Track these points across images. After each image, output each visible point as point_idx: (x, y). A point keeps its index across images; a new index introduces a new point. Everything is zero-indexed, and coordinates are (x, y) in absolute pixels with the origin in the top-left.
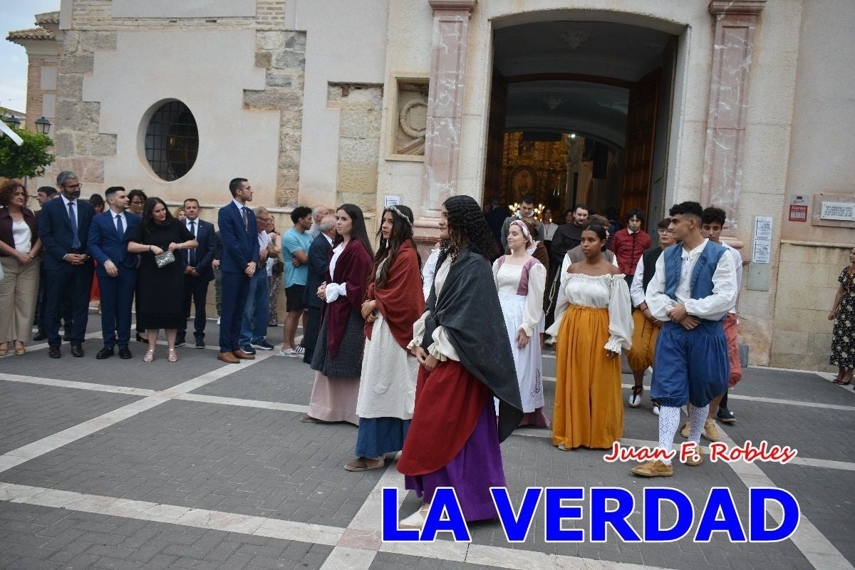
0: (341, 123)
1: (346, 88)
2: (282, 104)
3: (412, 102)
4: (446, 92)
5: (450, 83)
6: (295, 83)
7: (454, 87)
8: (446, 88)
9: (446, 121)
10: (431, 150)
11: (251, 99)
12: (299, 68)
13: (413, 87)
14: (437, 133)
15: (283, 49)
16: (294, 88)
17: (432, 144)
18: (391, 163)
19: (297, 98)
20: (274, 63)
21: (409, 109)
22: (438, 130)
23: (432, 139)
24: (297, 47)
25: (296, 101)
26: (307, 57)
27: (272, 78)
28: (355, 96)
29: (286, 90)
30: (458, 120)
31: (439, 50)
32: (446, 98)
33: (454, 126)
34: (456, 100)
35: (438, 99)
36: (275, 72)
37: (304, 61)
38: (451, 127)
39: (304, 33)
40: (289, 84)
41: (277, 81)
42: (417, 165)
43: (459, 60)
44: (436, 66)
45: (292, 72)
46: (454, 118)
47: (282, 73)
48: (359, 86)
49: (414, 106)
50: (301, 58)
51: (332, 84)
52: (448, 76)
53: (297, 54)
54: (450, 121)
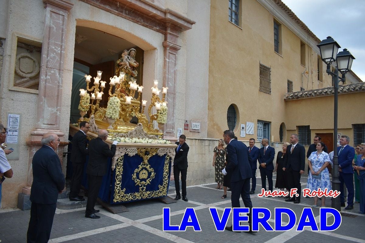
4: (55, 54)
5: (57, 49)
7: (59, 52)
8: (55, 51)
9: (55, 71)
10: (45, 87)
14: (49, 77)
17: (45, 83)
18: (13, 92)
21: (20, 59)
22: (49, 76)
23: (46, 81)
30: (61, 71)
31: (50, 28)
32: (54, 57)
33: (59, 74)
34: (61, 60)
38: (58, 75)
43: (62, 37)
44: (48, 36)
46: (60, 70)
52: (56, 45)
54: (57, 71)
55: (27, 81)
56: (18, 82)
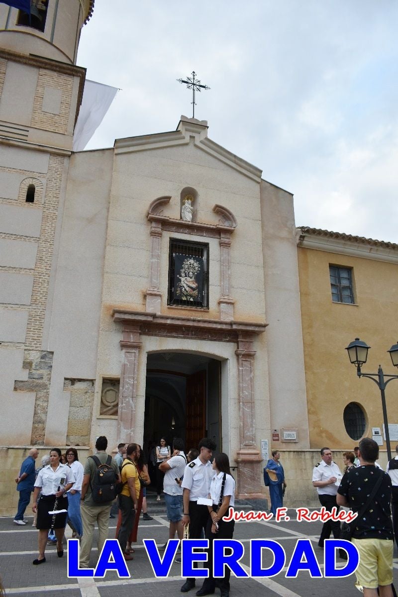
0: (71, 399)
1: (73, 381)
2: (37, 388)
3: (108, 389)
4: (129, 385)
5: (130, 381)
6: (45, 377)
7: (132, 383)
8: (129, 383)
9: (129, 399)
10: (122, 412)
11: (18, 386)
12: (48, 370)
13: (108, 381)
14: (124, 405)
15: (39, 360)
16: (45, 380)
17: (122, 410)
18: (100, 420)
19: (46, 385)
20: (34, 367)
21: (106, 392)
22: (125, 403)
23: (122, 408)
24: (47, 359)
25: (45, 387)
26: (53, 365)
27: (32, 375)
28: (78, 385)
29: (40, 381)
30: (134, 398)
31: (125, 365)
32: (129, 388)
33: (133, 401)
34: (134, 389)
35: (125, 388)
36: (34, 372)
37: (51, 366)
38: (131, 402)
39: (52, 353)
40: (42, 378)
41: (35, 377)
42: (114, 421)
43: (134, 370)
44: (124, 373)
45: (44, 372)
46: (132, 397)
47: (38, 372)
48: (80, 380)
49: (108, 391)
50: (49, 365)
51: (66, 379)
52: (129, 377)
53: (47, 363)
54: (131, 399)
55: (112, 409)
56: (105, 410)
